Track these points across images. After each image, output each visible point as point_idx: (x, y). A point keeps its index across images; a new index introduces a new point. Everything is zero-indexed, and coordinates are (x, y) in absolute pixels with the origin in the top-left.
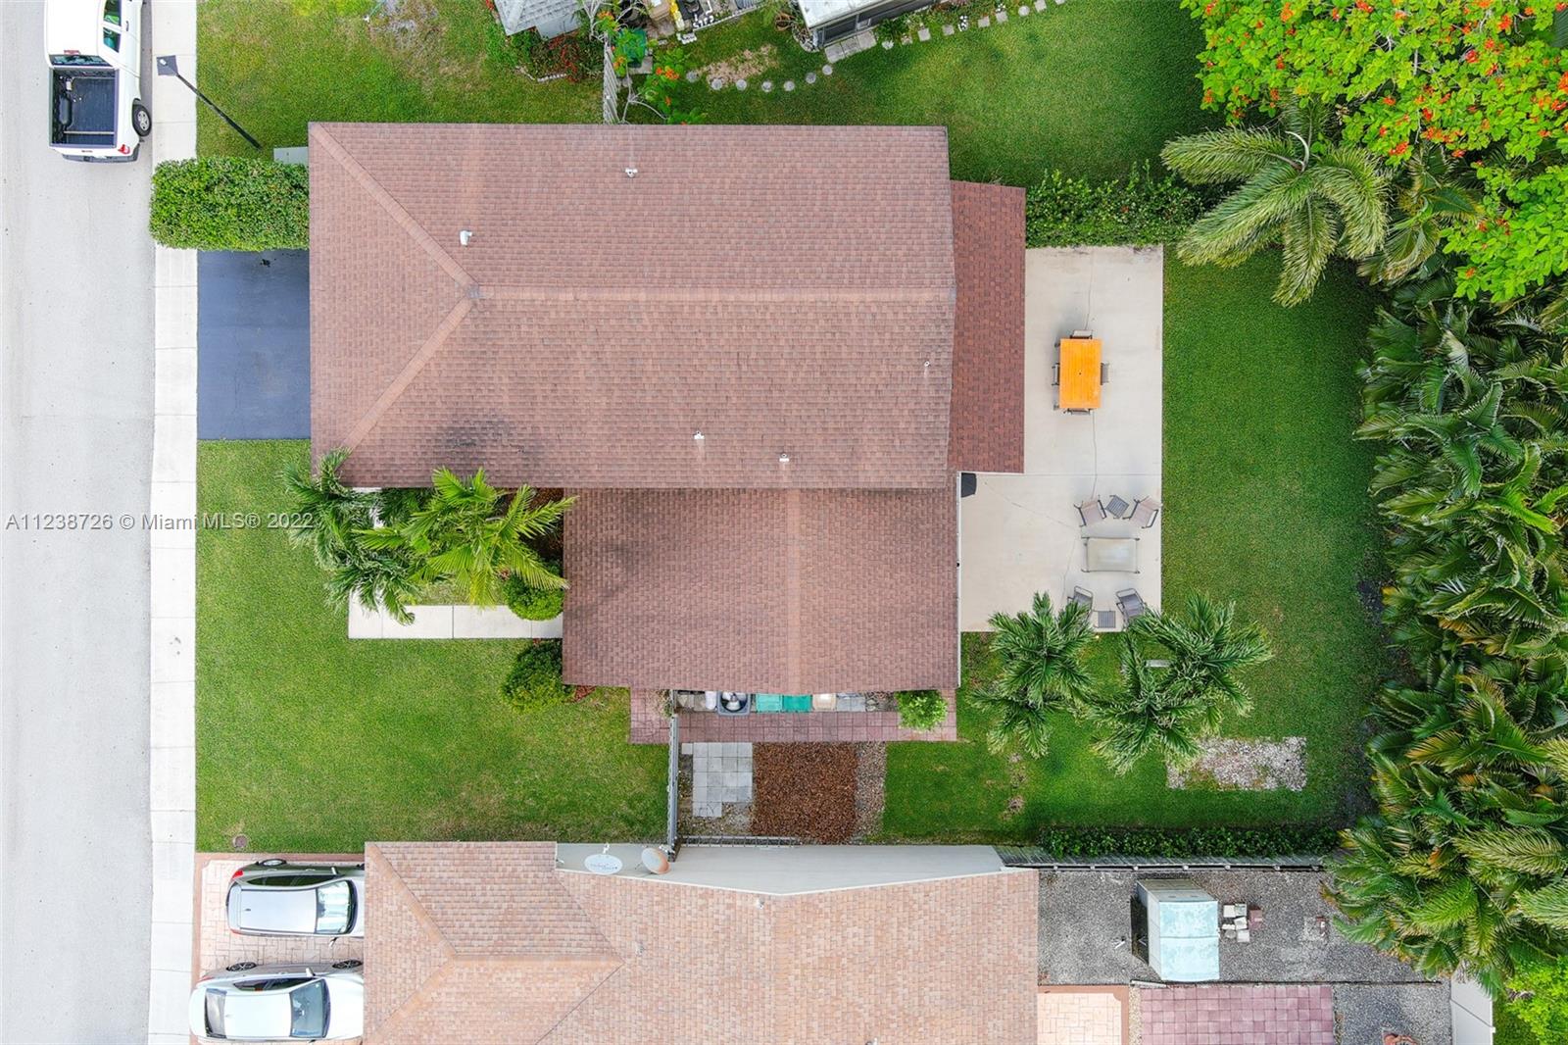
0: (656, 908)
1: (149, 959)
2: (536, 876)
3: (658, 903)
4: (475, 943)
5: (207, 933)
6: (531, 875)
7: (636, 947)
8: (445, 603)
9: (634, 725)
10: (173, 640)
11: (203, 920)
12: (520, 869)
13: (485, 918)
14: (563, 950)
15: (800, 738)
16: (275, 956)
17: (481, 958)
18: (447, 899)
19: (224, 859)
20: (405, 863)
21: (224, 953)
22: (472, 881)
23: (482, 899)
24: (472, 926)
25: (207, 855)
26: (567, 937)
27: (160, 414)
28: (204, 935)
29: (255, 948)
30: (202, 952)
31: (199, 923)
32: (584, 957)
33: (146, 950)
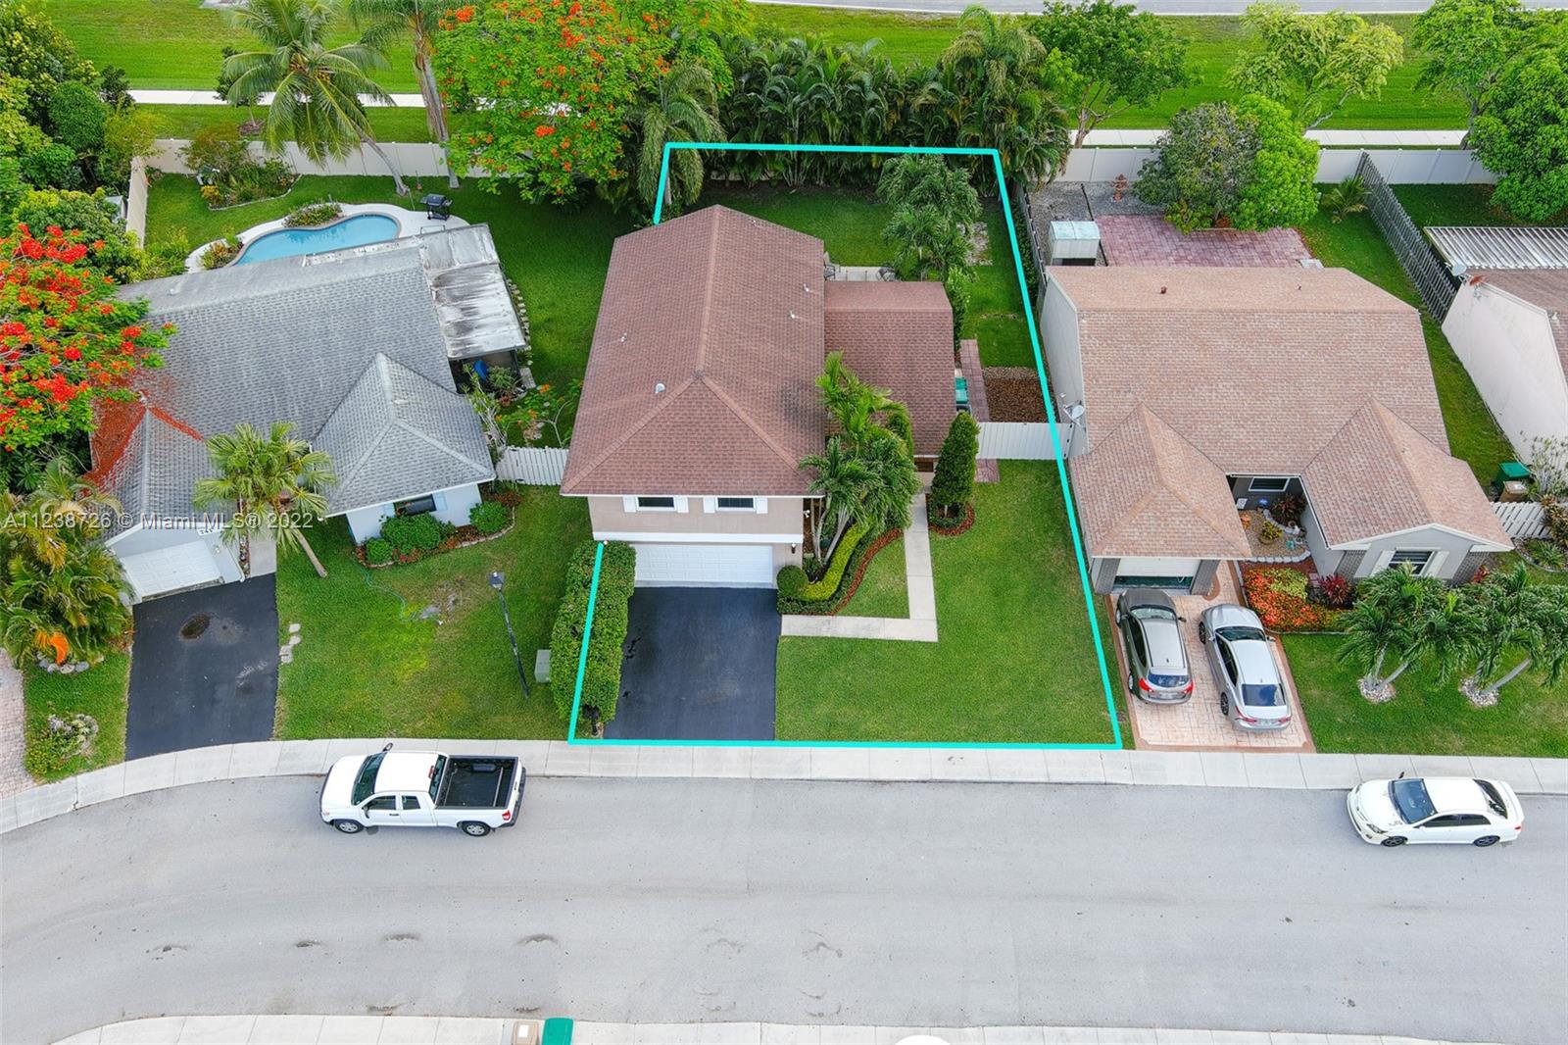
0: (1101, 382)
1: (1241, 788)
2: (1096, 460)
3: (1097, 381)
4: (1148, 475)
5: (1204, 741)
6: (1095, 463)
7: (1130, 396)
8: (905, 580)
9: (986, 480)
10: (951, 763)
11: (1194, 744)
12: (1092, 469)
13: (1130, 475)
14: (1141, 432)
15: (985, 403)
16: (1211, 692)
17: (1158, 468)
18: (1122, 499)
19: (1137, 728)
20: (1101, 529)
21: (1219, 729)
22: (1106, 490)
23: (1117, 481)
24: (1137, 481)
25: (1137, 741)
26: (1132, 433)
27: (750, 774)
28: (1207, 743)
29: (1209, 706)
30: (1222, 745)
31: (1197, 747)
32: (1143, 421)
33: (1233, 791)
